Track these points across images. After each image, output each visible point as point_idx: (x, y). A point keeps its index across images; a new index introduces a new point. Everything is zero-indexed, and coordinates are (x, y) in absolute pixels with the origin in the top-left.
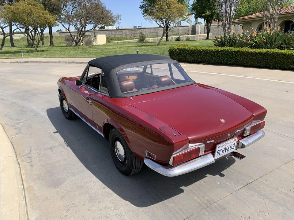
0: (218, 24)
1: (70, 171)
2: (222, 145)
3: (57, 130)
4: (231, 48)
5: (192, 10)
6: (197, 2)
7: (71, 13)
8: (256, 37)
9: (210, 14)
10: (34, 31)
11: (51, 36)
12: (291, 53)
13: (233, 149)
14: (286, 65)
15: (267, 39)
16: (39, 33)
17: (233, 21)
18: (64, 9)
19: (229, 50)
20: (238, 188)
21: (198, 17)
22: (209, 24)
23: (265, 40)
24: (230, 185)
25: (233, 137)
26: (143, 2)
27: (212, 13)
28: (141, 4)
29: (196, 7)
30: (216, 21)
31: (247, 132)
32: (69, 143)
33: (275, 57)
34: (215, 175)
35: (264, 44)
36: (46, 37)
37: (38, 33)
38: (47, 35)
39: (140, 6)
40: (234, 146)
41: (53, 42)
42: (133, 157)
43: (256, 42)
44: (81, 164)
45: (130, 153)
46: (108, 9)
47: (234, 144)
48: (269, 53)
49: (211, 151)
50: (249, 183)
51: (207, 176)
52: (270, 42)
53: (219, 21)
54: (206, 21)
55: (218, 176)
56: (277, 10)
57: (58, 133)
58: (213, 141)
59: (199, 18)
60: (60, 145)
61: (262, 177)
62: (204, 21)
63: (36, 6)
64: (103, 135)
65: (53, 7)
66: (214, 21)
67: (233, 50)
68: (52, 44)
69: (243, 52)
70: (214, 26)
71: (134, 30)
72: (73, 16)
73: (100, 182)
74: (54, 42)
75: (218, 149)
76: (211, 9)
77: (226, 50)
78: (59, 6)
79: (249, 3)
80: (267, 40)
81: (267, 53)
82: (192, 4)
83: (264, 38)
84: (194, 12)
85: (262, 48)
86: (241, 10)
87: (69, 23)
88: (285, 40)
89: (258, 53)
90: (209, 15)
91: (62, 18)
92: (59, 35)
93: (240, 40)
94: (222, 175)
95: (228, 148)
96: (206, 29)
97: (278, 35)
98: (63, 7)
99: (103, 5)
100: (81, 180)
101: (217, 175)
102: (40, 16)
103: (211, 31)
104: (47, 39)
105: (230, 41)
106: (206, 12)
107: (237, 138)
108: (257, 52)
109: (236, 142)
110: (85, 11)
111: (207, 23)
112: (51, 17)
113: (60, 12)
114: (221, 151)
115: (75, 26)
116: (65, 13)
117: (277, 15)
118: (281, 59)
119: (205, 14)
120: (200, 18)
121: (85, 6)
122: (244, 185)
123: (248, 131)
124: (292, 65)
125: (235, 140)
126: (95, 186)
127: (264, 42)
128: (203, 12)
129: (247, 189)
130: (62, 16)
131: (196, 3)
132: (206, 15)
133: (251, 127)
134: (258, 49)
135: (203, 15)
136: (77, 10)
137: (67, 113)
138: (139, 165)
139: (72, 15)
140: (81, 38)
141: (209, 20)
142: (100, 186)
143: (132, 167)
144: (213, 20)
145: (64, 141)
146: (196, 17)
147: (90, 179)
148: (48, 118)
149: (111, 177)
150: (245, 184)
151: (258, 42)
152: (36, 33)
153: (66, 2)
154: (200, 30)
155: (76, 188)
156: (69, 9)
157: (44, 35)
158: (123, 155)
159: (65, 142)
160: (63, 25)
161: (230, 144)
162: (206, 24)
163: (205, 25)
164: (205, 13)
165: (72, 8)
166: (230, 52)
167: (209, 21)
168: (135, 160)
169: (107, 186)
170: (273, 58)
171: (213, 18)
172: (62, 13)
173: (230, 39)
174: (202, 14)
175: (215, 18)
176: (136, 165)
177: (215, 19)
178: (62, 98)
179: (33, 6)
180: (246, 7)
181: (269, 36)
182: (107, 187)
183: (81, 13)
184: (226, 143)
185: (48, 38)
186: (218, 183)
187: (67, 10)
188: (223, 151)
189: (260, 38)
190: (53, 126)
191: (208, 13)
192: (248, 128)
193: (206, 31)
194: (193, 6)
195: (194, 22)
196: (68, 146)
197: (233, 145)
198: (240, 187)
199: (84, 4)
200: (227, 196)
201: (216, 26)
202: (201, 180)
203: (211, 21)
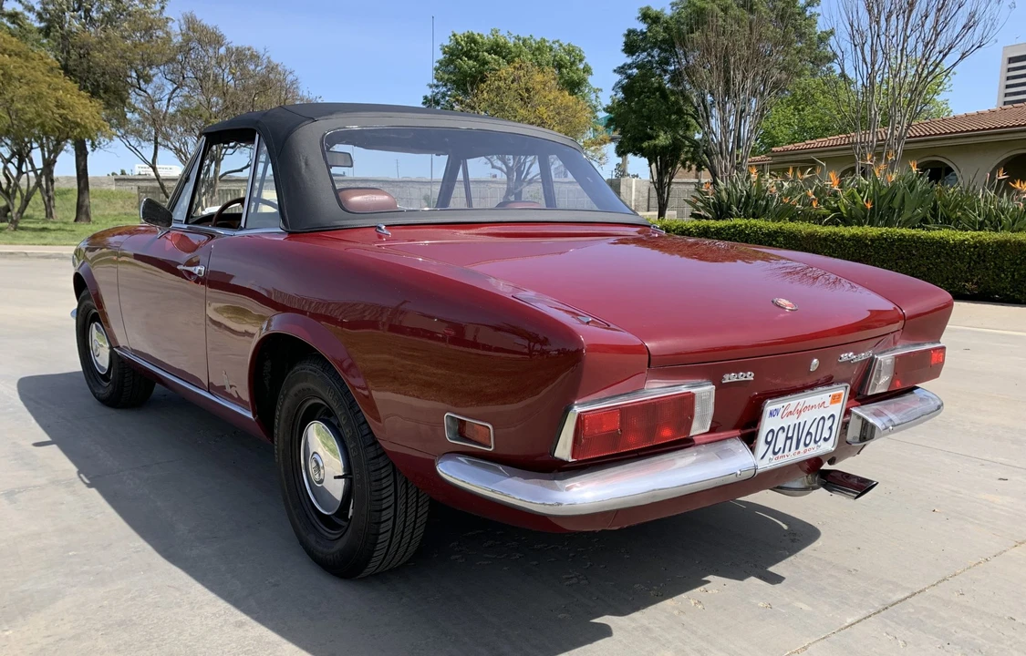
0: (697, 181)
1: (86, 568)
2: (786, 404)
3: (51, 437)
4: (753, 221)
5: (607, 126)
6: (625, 99)
7: (165, 102)
8: (836, 191)
9: (670, 145)
10: (15, 161)
11: (82, 185)
12: (962, 238)
13: (826, 440)
14: (947, 280)
15: (877, 198)
16: (34, 170)
17: (749, 159)
18: (140, 89)
19: (747, 227)
20: (849, 621)
21: (629, 152)
22: (666, 180)
23: (867, 201)
24: (811, 609)
25: (828, 382)
26: (437, 86)
27: (675, 139)
28: (429, 93)
29: (620, 116)
30: (690, 168)
31: (878, 379)
32: (95, 477)
33: (910, 252)
34: (741, 578)
35: (866, 215)
36: (64, 193)
37: (30, 168)
38: (68, 186)
39: (426, 98)
40: (831, 428)
41: (88, 207)
42: (384, 473)
43: (838, 209)
44: (138, 542)
45: (372, 455)
46: (305, 94)
47: (833, 416)
48: (886, 239)
49: (737, 432)
50: (890, 601)
51: (708, 582)
52: (884, 208)
53: (699, 169)
54: (654, 165)
55: (753, 582)
56: (899, 123)
57: (55, 446)
58: (750, 376)
59: (630, 156)
60: (55, 482)
61: (940, 582)
62: (650, 165)
63: (27, 58)
64: (250, 415)
65: (96, 81)
66: (684, 167)
67: (761, 228)
68: (84, 217)
69: (795, 236)
70: (683, 187)
71: (402, 184)
72: (174, 116)
73: (223, 605)
74: (94, 213)
75: (768, 424)
76: (672, 126)
77: (734, 226)
78: (118, 76)
79: (799, 111)
80: (873, 204)
81: (880, 238)
82: (608, 107)
83: (863, 198)
84: (616, 134)
85: (860, 224)
86: (774, 132)
87: (156, 139)
88: (935, 208)
89: (849, 239)
90: (664, 148)
91: (130, 120)
92: (113, 188)
93: (782, 202)
94: (775, 579)
95: (809, 433)
96: (654, 194)
97: (912, 186)
98: (135, 81)
99: (290, 78)
100: (133, 599)
101: (753, 578)
102: (40, 96)
103: (672, 202)
104: (68, 200)
105: (746, 204)
106: (658, 136)
107: (842, 391)
108: (847, 234)
109: (837, 410)
110: (220, 101)
111: (660, 174)
112: (84, 106)
113: (123, 101)
114: (782, 436)
115: (178, 151)
116: (143, 102)
117: (900, 138)
118: (927, 259)
119: (652, 142)
120: (636, 155)
121: (220, 81)
122: (872, 611)
123: (886, 374)
124: (966, 282)
125: (835, 399)
126: (198, 618)
127: (864, 208)
128: (647, 134)
129: (888, 621)
130: (129, 116)
131: (620, 104)
132: (655, 146)
133: (896, 357)
134: (849, 228)
135: (645, 145)
136: (187, 98)
137: (105, 377)
138: (411, 518)
139: (172, 110)
140: (204, 199)
141: (665, 161)
142: (222, 618)
143: (379, 523)
144: (679, 165)
145: (73, 469)
146: (621, 152)
147: (177, 594)
148: (20, 401)
149: (275, 585)
150: (874, 607)
151: (843, 209)
152: (24, 170)
153: (150, 65)
154: (633, 197)
155: (99, 626)
156: (160, 88)
157: (55, 184)
158: (339, 477)
159: (79, 473)
160: (130, 147)
161: (818, 414)
162: (655, 178)
163: (654, 183)
164: (651, 138)
165: (170, 87)
166: (749, 234)
167: (666, 167)
168: (392, 488)
169: (252, 618)
170: (902, 258)
171: (678, 157)
172: (130, 103)
173: (748, 196)
174: (643, 141)
175: (687, 159)
176: (395, 516)
177: (688, 163)
178: (90, 315)
179: (15, 58)
180: (789, 124)
181: (880, 190)
182: (252, 621)
183: (205, 104)
184: (802, 401)
185: (70, 196)
186: (761, 604)
187: (149, 91)
188: (787, 438)
189: (852, 196)
190: (37, 425)
191: (663, 139)
192: (886, 359)
193: (654, 202)
194: (610, 112)
195: (614, 173)
196: (89, 486)
197: (828, 423)
198: (857, 618)
199: (220, 75)
200: (805, 648)
201: (688, 187)
202: (683, 596)
203: (674, 168)
